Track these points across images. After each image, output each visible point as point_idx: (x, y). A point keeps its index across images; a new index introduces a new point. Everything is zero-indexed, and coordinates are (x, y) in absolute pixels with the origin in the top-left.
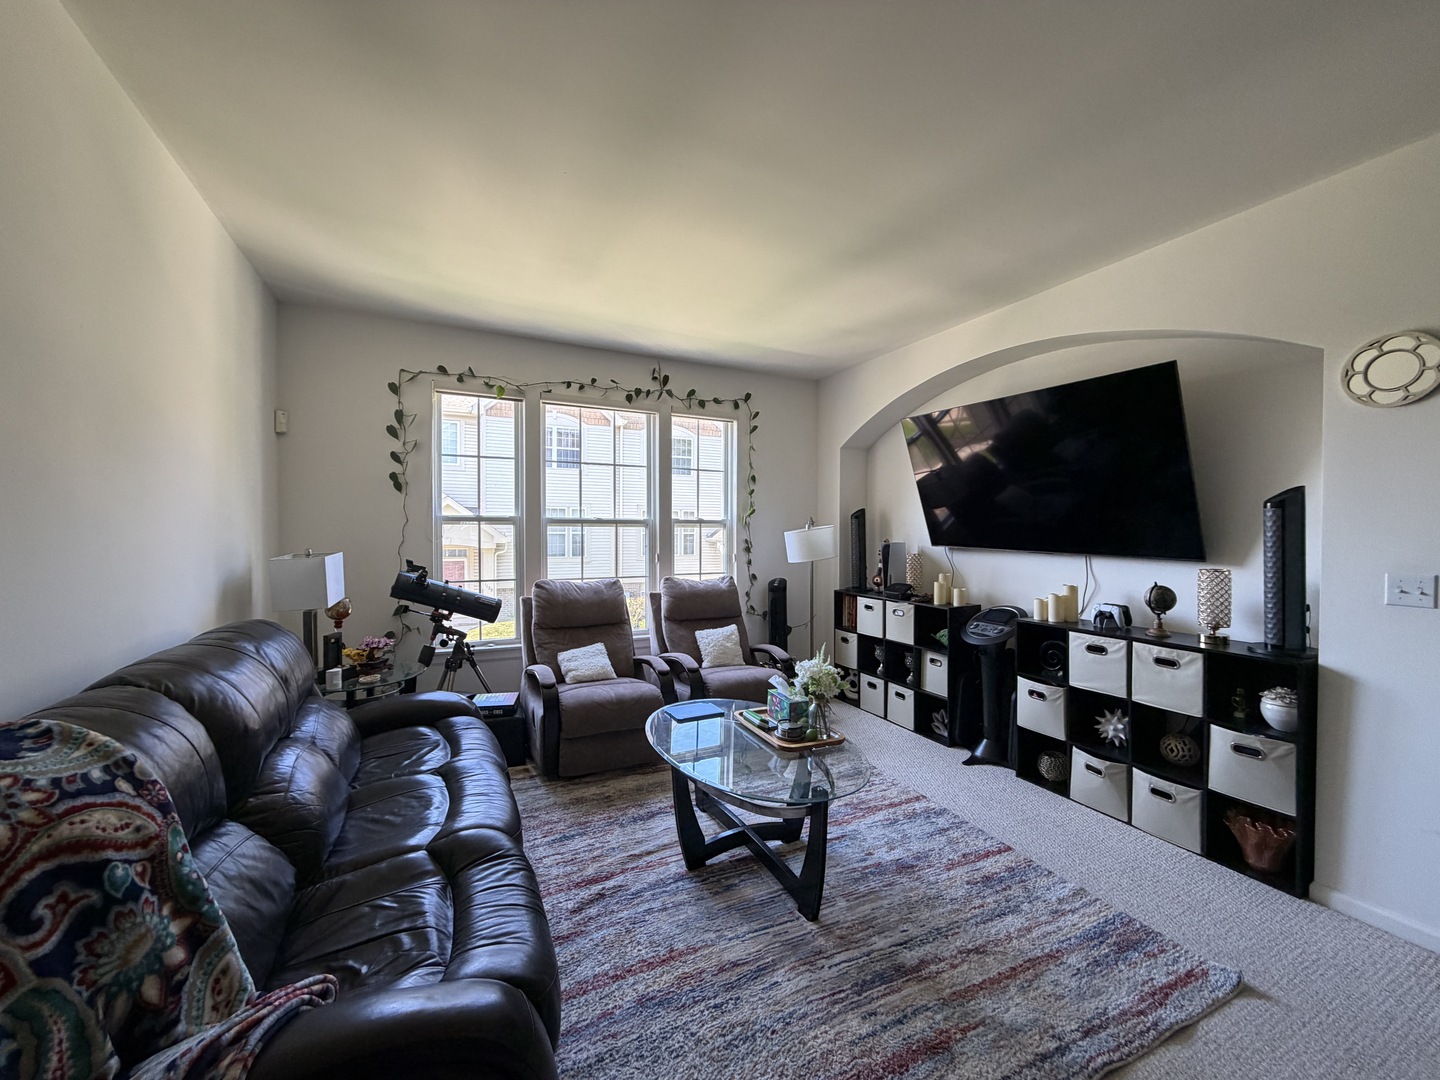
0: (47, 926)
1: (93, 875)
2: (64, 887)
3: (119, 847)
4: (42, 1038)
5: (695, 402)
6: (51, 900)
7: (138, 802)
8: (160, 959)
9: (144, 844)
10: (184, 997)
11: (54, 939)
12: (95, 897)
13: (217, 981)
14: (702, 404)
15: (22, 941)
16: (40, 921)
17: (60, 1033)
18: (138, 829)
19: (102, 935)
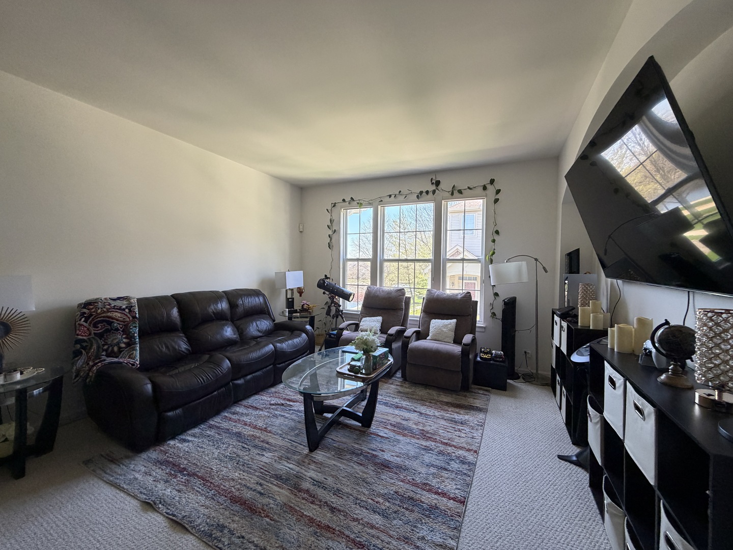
0: (99, 329)
1: (110, 323)
2: (104, 323)
3: (117, 320)
4: (92, 345)
5: (456, 192)
6: (102, 325)
7: (128, 314)
8: (119, 344)
9: (124, 322)
10: (122, 354)
11: (100, 331)
12: (109, 327)
13: (130, 355)
14: (460, 192)
15: (94, 329)
16: (98, 327)
17: (95, 346)
18: (124, 319)
19: (109, 335)
